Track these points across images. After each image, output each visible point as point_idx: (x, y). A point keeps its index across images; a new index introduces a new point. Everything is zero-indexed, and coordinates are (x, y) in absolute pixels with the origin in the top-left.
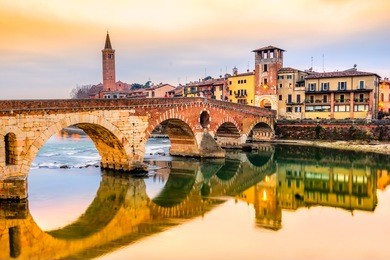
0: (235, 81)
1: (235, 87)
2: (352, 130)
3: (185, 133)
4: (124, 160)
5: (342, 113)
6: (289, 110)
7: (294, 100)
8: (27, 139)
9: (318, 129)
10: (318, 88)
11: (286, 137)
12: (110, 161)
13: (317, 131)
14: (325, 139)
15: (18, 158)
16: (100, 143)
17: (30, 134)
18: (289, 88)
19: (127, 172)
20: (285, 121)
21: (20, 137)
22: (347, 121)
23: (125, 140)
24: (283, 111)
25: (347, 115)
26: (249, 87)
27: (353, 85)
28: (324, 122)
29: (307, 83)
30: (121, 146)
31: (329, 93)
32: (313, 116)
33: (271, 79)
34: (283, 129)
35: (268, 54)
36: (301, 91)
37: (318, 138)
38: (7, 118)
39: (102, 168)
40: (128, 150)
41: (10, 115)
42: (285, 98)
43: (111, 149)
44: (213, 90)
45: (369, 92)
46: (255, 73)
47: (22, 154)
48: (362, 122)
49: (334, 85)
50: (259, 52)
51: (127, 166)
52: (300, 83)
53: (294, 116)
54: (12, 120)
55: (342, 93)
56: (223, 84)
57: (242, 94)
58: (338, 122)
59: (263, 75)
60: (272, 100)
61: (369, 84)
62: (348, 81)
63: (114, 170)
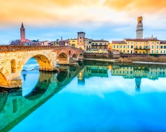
0: (71, 41)
1: (71, 43)
2: (104, 56)
3: (64, 57)
4: (50, 68)
5: (101, 51)
6: (87, 50)
7: (88, 47)
8: (20, 62)
9: (95, 55)
10: (95, 44)
11: (87, 58)
12: (44, 67)
13: (95, 56)
15: (16, 70)
16: (40, 61)
17: (21, 59)
18: (87, 44)
19: (51, 71)
20: (86, 53)
21: (17, 61)
22: (102, 53)
23: (51, 60)
24: (85, 50)
26: (76, 43)
27: (103, 44)
28: (96, 53)
29: (92, 43)
30: (49, 62)
31: (98, 46)
32: (94, 52)
33: (82, 41)
34: (85, 55)
35: (81, 34)
36: (90, 45)
37: (95, 58)
38: (11, 53)
39: (40, 70)
40: (51, 64)
41: (13, 52)
42: (86, 47)
43: (45, 63)
44: (64, 43)
45: (107, 46)
46: (78, 39)
47: (18, 68)
48: (106, 54)
49: (99, 44)
50: (79, 33)
51: (51, 69)
52: (90, 43)
53: (89, 52)
54: (13, 54)
55: (101, 46)
56: (68, 41)
57: (73, 45)
58: (100, 54)
59: (80, 40)
60: (83, 47)
61: (107, 44)
63: (45, 71)
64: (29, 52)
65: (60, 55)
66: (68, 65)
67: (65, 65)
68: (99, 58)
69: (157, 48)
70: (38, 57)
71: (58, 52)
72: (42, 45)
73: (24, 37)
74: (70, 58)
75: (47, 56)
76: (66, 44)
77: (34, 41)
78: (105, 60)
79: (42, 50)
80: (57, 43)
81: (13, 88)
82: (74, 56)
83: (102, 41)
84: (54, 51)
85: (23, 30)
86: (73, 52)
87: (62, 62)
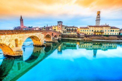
0: (53, 27)
1: (54, 28)
2: (74, 36)
3: (49, 37)
4: (40, 44)
5: (72, 33)
6: (64, 33)
7: (65, 31)
8: (21, 40)
10: (69, 29)
12: (36, 44)
13: (69, 36)
14: (70, 38)
15: (19, 45)
16: (34, 40)
17: (21, 39)
18: (64, 29)
19: (41, 46)
20: (63, 35)
21: (19, 40)
22: (73, 35)
23: (40, 39)
24: (63, 33)
25: (73, 34)
26: (56, 28)
27: (74, 29)
28: (70, 35)
29: (67, 28)
30: (39, 40)
31: (70, 30)
32: (68, 34)
33: (61, 27)
34: (63, 36)
35: (60, 22)
36: (66, 29)
37: (69, 38)
38: (15, 35)
39: (34, 45)
40: (41, 41)
41: (16, 34)
42: (63, 31)
43: (37, 41)
44: (49, 29)
45: (76, 30)
46: (58, 26)
47: (20, 44)
48: (75, 35)
49: (71, 29)
50: (58, 22)
51: (41, 45)
52: (66, 28)
53: (65, 34)
54: (16, 35)
55: (72, 30)
56: (51, 27)
57: (55, 30)
58: (72, 35)
59: (59, 26)
60: (61, 31)
61: (76, 29)
62: (73, 28)
63: (37, 46)
64: (26, 34)
65: (46, 36)
66: (52, 42)
67: (49, 42)
68: (71, 37)
69: (109, 31)
70: (32, 37)
71: (45, 34)
72: (35, 30)
73: (23, 25)
74: (53, 38)
75: (38, 37)
76: (50, 29)
77: (29, 27)
78: (75, 39)
79: (35, 33)
80: (44, 28)
81: (17, 56)
82: (55, 36)
83: (74, 27)
84: (42, 34)
85: (21, 20)
86: (55, 34)
87: (48, 40)
